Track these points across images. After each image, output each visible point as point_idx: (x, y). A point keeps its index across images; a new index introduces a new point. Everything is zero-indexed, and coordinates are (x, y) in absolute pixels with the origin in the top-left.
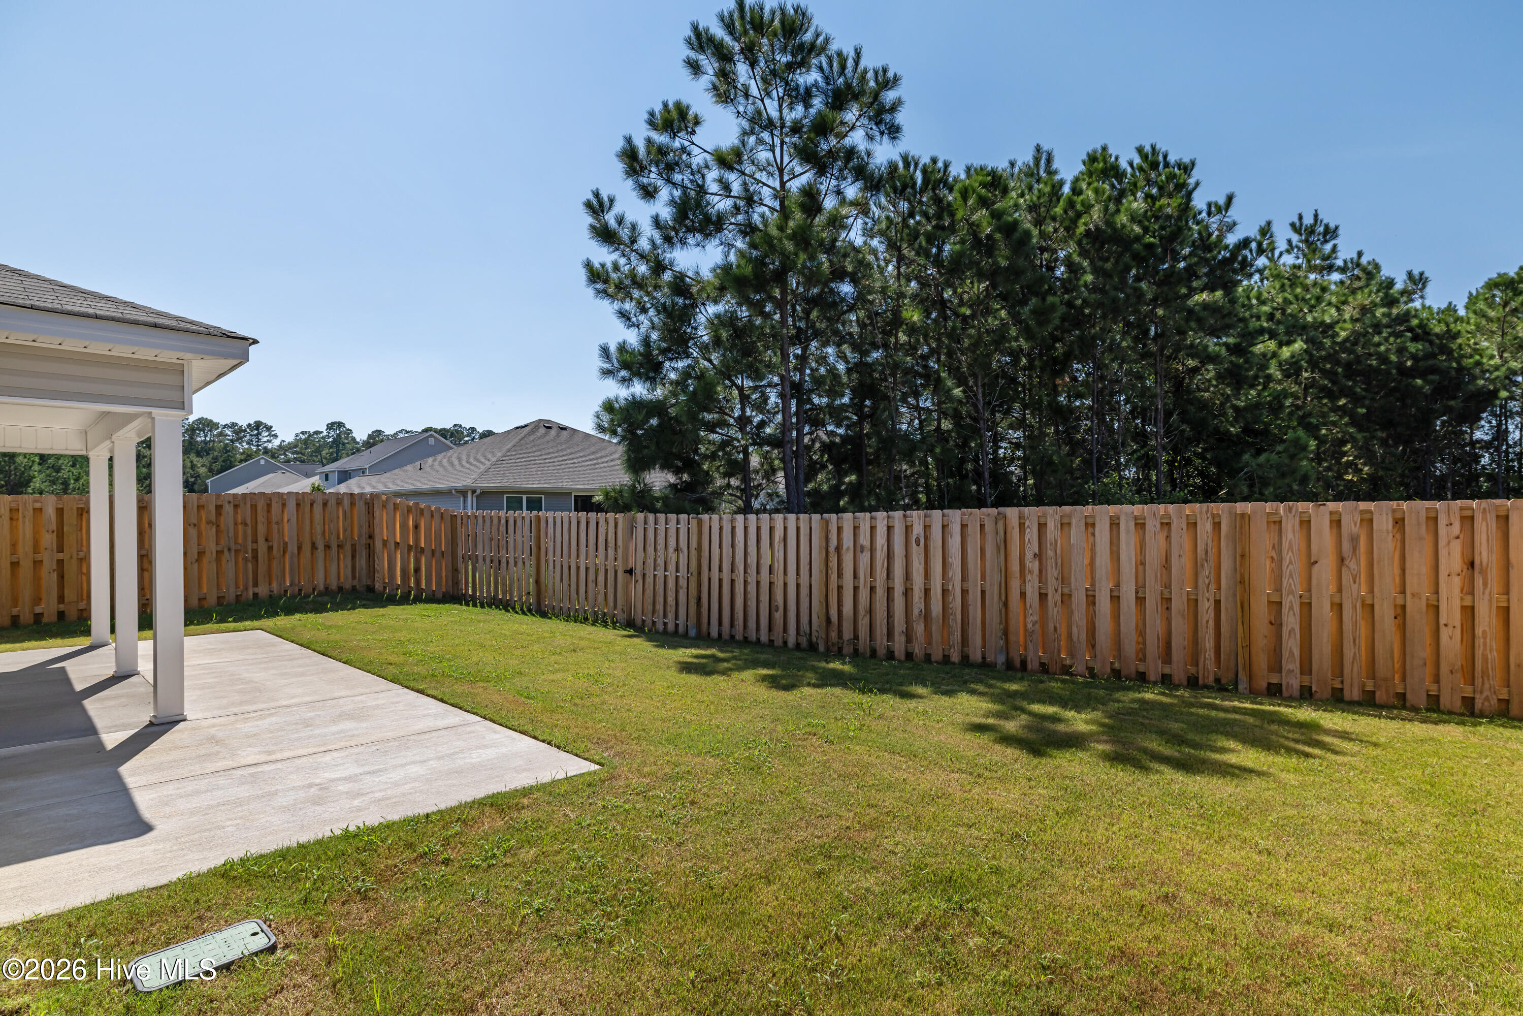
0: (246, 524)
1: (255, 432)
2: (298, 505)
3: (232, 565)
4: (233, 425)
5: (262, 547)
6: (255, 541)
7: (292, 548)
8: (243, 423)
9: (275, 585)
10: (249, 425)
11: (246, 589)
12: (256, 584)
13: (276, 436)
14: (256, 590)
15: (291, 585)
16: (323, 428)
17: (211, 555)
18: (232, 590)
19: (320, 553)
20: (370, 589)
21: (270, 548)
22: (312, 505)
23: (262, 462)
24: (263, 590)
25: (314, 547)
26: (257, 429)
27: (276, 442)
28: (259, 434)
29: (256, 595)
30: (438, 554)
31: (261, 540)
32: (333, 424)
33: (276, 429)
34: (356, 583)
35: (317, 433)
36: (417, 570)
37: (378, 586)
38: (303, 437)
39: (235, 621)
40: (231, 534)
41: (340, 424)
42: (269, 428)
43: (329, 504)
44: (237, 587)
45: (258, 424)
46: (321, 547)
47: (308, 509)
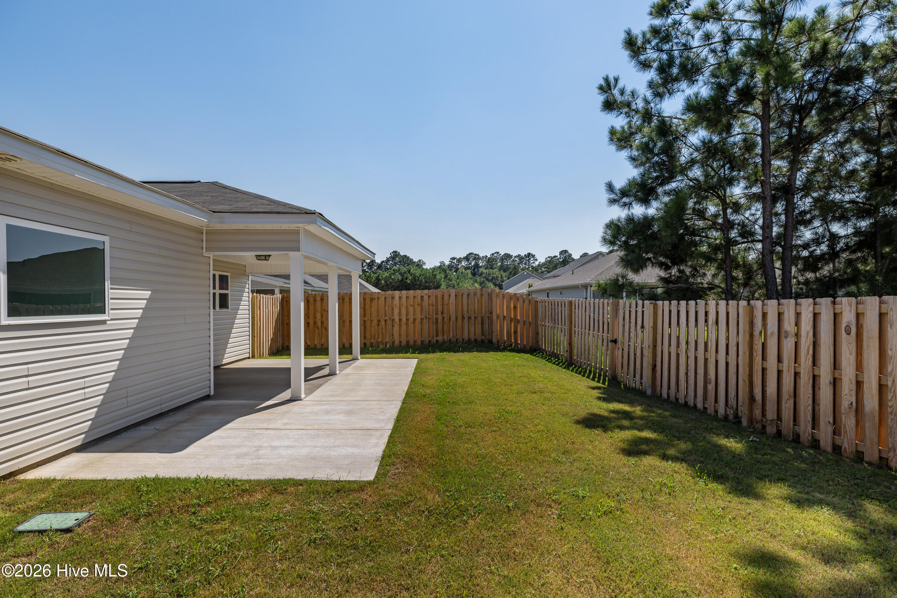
0: (433, 306)
1: (528, 258)
2: (456, 295)
3: (427, 325)
4: (519, 255)
5: (440, 317)
6: (437, 314)
7: (453, 318)
8: (523, 254)
9: (445, 337)
10: (525, 255)
11: (433, 338)
12: (437, 336)
13: (536, 260)
14: (438, 338)
15: (453, 337)
16: (558, 254)
17: (418, 321)
18: (427, 337)
19: (466, 321)
20: (490, 342)
21: (443, 318)
22: (462, 295)
23: (525, 273)
24: (440, 338)
25: (463, 318)
26: (529, 257)
27: (537, 263)
28: (529, 259)
29: (437, 341)
30: (527, 323)
31: (440, 313)
32: (562, 251)
33: (537, 256)
34: (483, 338)
35: (555, 257)
36: (515, 332)
37: (494, 340)
38: (549, 259)
39: (419, 353)
40: (427, 310)
41: (566, 251)
42: (533, 256)
43: (470, 295)
44: (429, 336)
45: (529, 254)
46: (466, 318)
47: (460, 297)
